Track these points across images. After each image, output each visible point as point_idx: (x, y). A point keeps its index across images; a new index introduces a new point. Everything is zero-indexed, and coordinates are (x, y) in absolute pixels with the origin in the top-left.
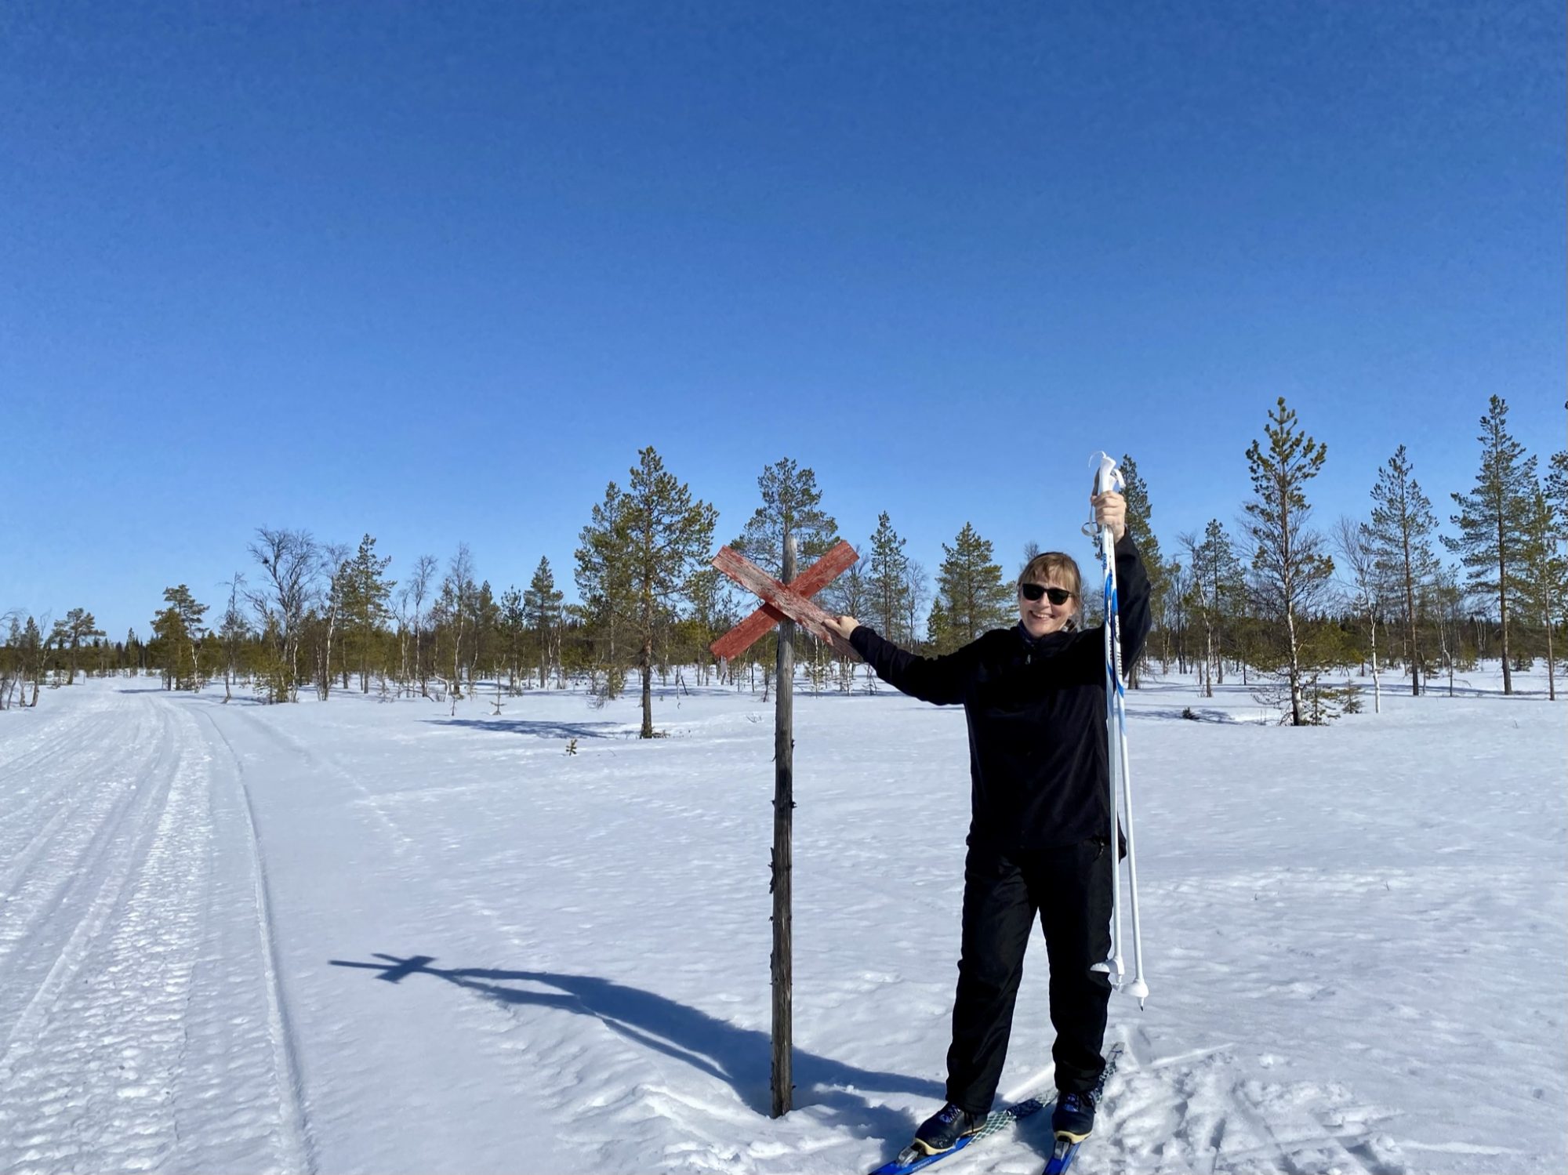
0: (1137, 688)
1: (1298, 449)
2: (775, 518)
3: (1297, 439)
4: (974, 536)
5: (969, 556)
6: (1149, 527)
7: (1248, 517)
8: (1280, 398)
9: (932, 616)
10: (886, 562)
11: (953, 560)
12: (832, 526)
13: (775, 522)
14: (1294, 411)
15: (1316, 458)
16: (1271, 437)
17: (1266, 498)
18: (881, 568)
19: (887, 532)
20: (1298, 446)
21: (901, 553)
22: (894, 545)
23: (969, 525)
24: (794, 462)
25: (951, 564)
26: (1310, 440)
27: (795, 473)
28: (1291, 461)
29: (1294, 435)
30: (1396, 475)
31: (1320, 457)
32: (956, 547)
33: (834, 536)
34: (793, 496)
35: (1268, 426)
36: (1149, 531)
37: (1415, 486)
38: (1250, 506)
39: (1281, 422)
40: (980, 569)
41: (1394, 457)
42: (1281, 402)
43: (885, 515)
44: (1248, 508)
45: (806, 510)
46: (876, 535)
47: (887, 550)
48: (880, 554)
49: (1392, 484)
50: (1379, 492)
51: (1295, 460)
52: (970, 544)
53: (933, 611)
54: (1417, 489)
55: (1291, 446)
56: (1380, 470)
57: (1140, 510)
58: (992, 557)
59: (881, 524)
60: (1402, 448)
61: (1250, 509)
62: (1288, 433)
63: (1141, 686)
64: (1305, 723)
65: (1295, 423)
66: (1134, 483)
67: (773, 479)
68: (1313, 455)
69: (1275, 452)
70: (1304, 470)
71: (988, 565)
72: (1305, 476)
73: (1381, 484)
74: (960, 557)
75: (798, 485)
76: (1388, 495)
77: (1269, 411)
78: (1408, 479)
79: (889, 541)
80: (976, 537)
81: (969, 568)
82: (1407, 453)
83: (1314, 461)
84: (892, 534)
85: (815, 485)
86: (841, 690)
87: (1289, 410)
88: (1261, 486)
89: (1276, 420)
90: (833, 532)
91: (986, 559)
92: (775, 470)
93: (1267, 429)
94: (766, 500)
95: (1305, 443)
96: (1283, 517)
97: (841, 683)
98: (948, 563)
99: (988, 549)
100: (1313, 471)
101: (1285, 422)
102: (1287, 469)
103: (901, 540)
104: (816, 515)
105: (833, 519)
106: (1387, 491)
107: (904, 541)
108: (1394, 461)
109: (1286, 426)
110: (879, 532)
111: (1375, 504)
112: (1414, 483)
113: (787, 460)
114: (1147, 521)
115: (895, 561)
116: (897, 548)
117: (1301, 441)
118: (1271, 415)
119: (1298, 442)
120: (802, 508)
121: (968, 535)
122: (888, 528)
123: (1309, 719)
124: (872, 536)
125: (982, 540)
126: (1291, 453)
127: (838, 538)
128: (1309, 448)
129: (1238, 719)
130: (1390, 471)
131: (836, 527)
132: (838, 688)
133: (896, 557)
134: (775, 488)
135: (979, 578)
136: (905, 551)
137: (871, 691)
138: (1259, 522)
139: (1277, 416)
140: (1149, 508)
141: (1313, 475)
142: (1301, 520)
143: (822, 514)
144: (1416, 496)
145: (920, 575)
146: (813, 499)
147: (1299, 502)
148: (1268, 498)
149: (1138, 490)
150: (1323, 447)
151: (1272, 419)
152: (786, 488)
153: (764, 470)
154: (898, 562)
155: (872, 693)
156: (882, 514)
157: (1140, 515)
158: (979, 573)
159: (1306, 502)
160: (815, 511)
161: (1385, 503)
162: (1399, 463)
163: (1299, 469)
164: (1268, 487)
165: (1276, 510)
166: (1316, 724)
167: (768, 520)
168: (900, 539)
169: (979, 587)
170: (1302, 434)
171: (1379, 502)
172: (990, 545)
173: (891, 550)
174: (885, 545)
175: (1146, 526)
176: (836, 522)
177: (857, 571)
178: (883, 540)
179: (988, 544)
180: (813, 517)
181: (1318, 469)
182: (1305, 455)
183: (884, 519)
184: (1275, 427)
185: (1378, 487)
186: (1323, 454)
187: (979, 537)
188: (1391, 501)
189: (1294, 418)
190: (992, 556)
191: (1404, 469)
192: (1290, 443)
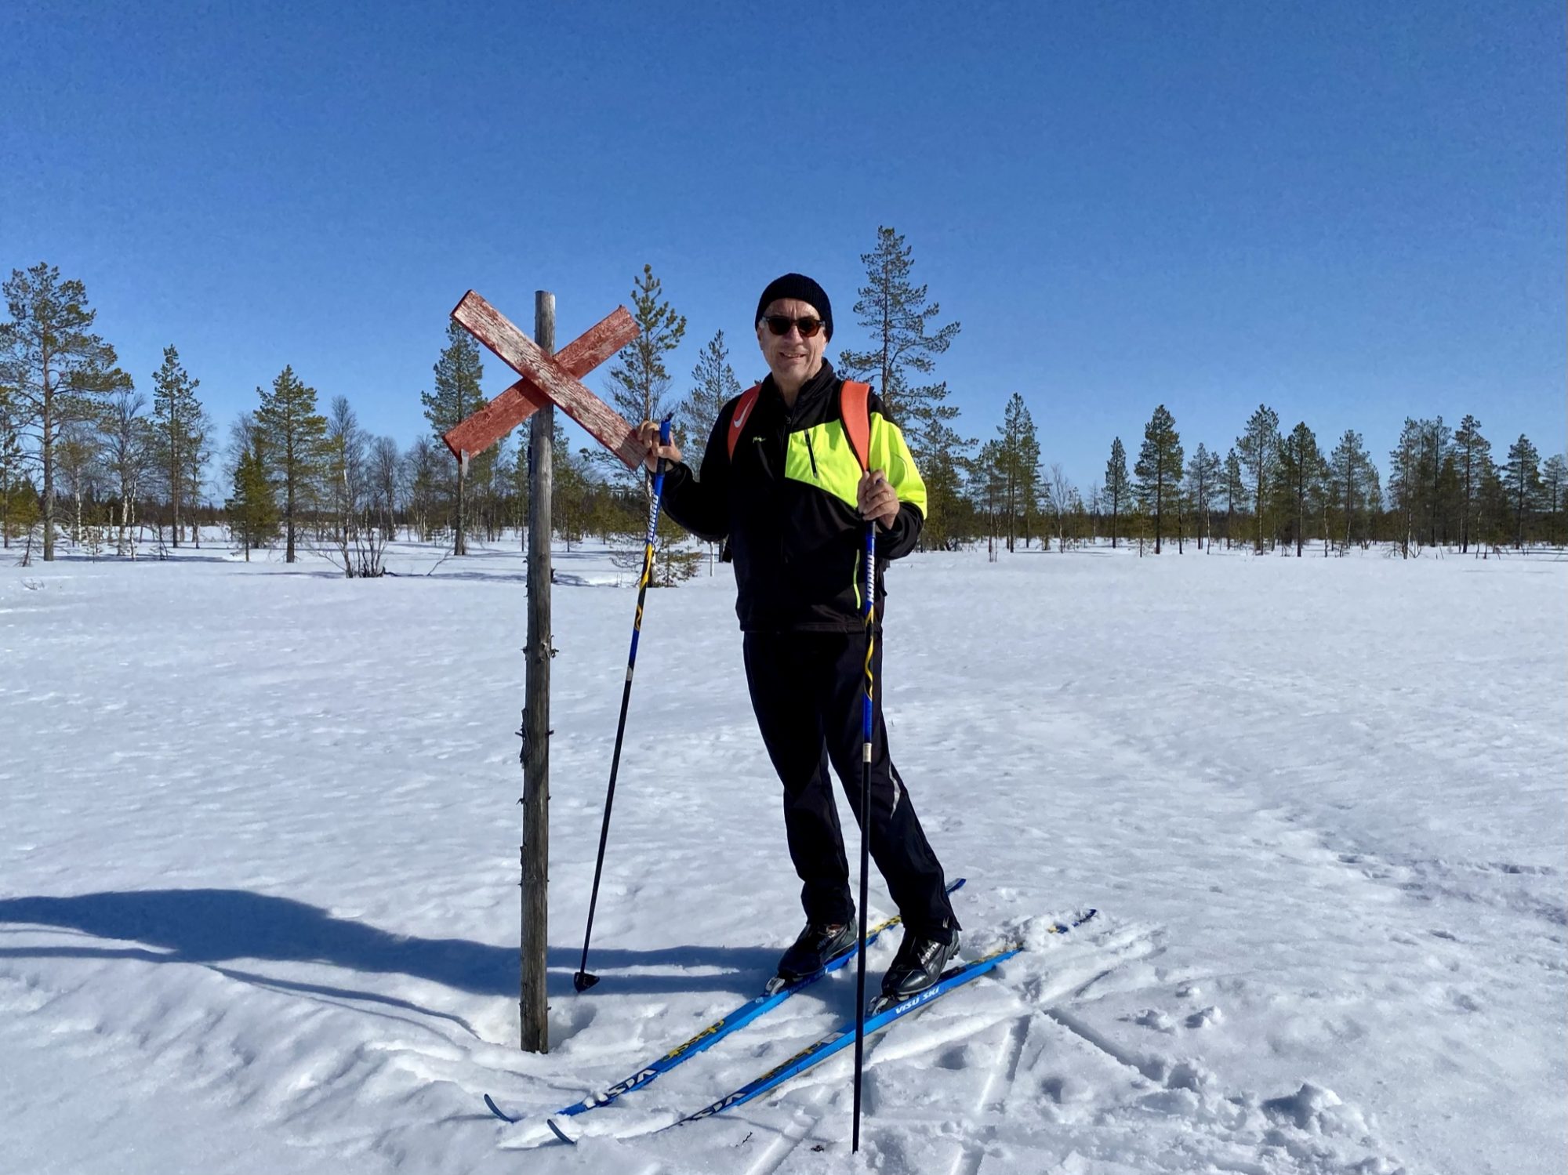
0: (463, 554)
1: (661, 319)
2: (29, 338)
3: (661, 309)
4: (294, 381)
5: (288, 403)
6: (480, 388)
7: (614, 382)
8: (647, 266)
9: (240, 470)
10: (173, 405)
11: (269, 407)
12: (109, 354)
13: (29, 343)
14: (659, 280)
15: (677, 330)
16: (637, 303)
17: (628, 366)
18: (166, 412)
19: (175, 370)
20: (662, 316)
21: (193, 396)
22: (184, 386)
23: (289, 369)
24: (56, 269)
25: (267, 411)
26: (673, 312)
27: (57, 283)
28: (655, 330)
29: (658, 305)
30: (714, 358)
31: (680, 330)
32: (274, 393)
33: (113, 368)
34: (55, 312)
35: (634, 292)
36: (480, 393)
37: (729, 370)
38: (615, 371)
39: (647, 290)
40: (301, 419)
41: (713, 341)
42: (647, 270)
43: (172, 350)
44: (613, 373)
45: (72, 331)
46: (160, 372)
47: (175, 393)
48: (165, 395)
49: (710, 366)
50: (699, 372)
51: (658, 330)
52: (291, 392)
53: (241, 465)
54: (730, 373)
55: (655, 316)
56: (701, 352)
57: (472, 370)
58: (315, 407)
59: (167, 360)
60: (720, 334)
61: (616, 375)
62: (653, 303)
63: (468, 552)
64: (658, 585)
65: (660, 292)
66: (465, 341)
67: (25, 288)
68: (674, 326)
69: (641, 319)
70: (666, 341)
71: (311, 415)
72: (668, 347)
73: (701, 365)
74: (278, 404)
75: (63, 300)
76: (706, 376)
77: (636, 278)
78: (724, 363)
79: (178, 380)
80: (298, 383)
81: (289, 417)
82: (724, 339)
83: (675, 333)
84: (182, 372)
85: (86, 302)
86: (118, 555)
87: (655, 279)
88: (625, 352)
89: (642, 287)
90: (111, 362)
91: (309, 408)
92: (28, 276)
93: (634, 295)
94: (14, 314)
95: (668, 314)
96: (644, 387)
97: (119, 547)
98: (263, 410)
99: (310, 398)
100: (674, 343)
101: (651, 290)
102: (650, 337)
103: (193, 380)
104: (85, 340)
105: (111, 347)
106: (705, 372)
107: (197, 382)
108: (714, 345)
109: (652, 294)
110: (164, 368)
111: (695, 384)
112: (728, 367)
113: (44, 266)
114: (478, 382)
115: (186, 404)
116: (187, 390)
117: (665, 311)
118: (637, 281)
119: (661, 312)
120: (67, 330)
121: (288, 380)
122: (175, 365)
123: (661, 581)
124: (155, 374)
125: (306, 387)
126: (656, 322)
127: (118, 371)
128: (671, 320)
129: (592, 582)
130: (709, 353)
131: (115, 357)
132: (115, 552)
133: (187, 401)
134: (28, 301)
135: (301, 430)
136: (197, 393)
137: (161, 555)
138: (623, 390)
139: (643, 283)
140: (481, 368)
141: (674, 347)
142: (662, 390)
143: (96, 339)
144: (730, 380)
145: (206, 424)
146: (85, 319)
147: (660, 372)
148: (630, 365)
149: (469, 349)
150: (683, 320)
151: (638, 286)
152: (46, 304)
153: (12, 276)
154: (188, 406)
155: (162, 558)
156: (168, 347)
157: (471, 375)
158: (301, 424)
159: (667, 372)
160: (85, 334)
161: (704, 384)
162: (717, 347)
163: (661, 339)
164: (632, 354)
165: (638, 379)
166: (668, 586)
167: (18, 340)
168: (191, 379)
169: (300, 440)
170: (666, 305)
171: (698, 382)
172: (313, 393)
173: (180, 391)
174: (171, 385)
175: (477, 387)
176: (115, 350)
177: (128, 414)
178: (169, 379)
179: (311, 392)
180: (79, 343)
181: (677, 341)
182: (667, 326)
183: (171, 355)
184: (641, 294)
185: (698, 368)
186: (683, 326)
187: (301, 384)
188: (709, 383)
189: (658, 288)
190: (316, 405)
191: (721, 353)
192: (654, 312)
